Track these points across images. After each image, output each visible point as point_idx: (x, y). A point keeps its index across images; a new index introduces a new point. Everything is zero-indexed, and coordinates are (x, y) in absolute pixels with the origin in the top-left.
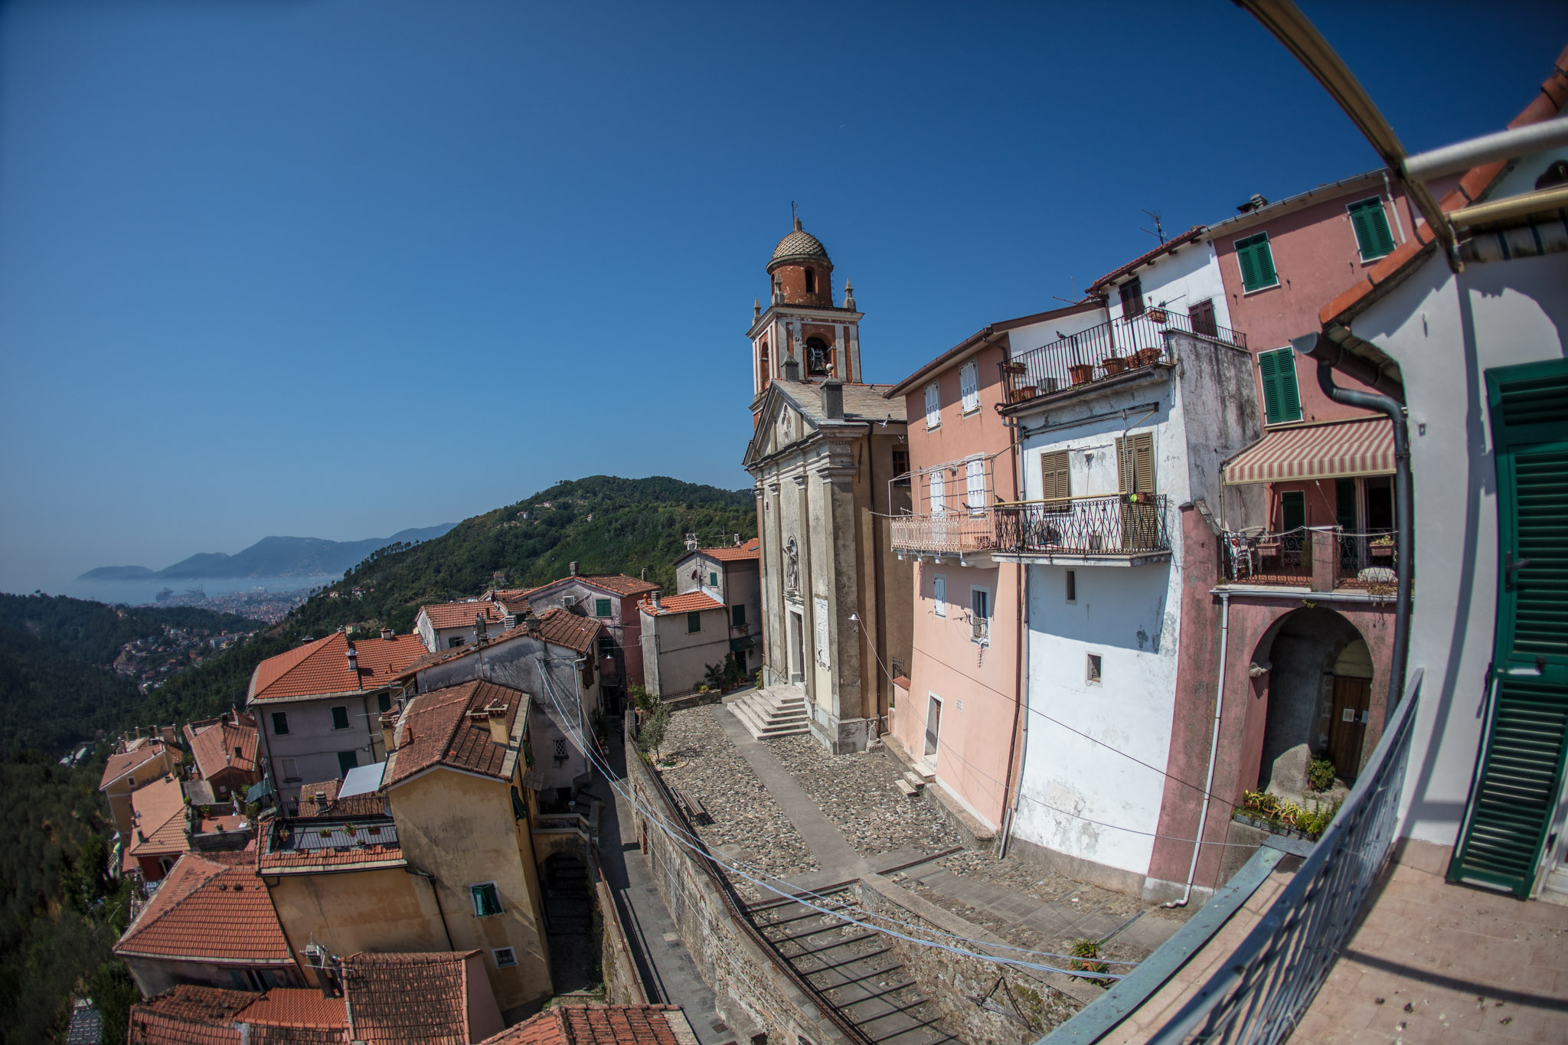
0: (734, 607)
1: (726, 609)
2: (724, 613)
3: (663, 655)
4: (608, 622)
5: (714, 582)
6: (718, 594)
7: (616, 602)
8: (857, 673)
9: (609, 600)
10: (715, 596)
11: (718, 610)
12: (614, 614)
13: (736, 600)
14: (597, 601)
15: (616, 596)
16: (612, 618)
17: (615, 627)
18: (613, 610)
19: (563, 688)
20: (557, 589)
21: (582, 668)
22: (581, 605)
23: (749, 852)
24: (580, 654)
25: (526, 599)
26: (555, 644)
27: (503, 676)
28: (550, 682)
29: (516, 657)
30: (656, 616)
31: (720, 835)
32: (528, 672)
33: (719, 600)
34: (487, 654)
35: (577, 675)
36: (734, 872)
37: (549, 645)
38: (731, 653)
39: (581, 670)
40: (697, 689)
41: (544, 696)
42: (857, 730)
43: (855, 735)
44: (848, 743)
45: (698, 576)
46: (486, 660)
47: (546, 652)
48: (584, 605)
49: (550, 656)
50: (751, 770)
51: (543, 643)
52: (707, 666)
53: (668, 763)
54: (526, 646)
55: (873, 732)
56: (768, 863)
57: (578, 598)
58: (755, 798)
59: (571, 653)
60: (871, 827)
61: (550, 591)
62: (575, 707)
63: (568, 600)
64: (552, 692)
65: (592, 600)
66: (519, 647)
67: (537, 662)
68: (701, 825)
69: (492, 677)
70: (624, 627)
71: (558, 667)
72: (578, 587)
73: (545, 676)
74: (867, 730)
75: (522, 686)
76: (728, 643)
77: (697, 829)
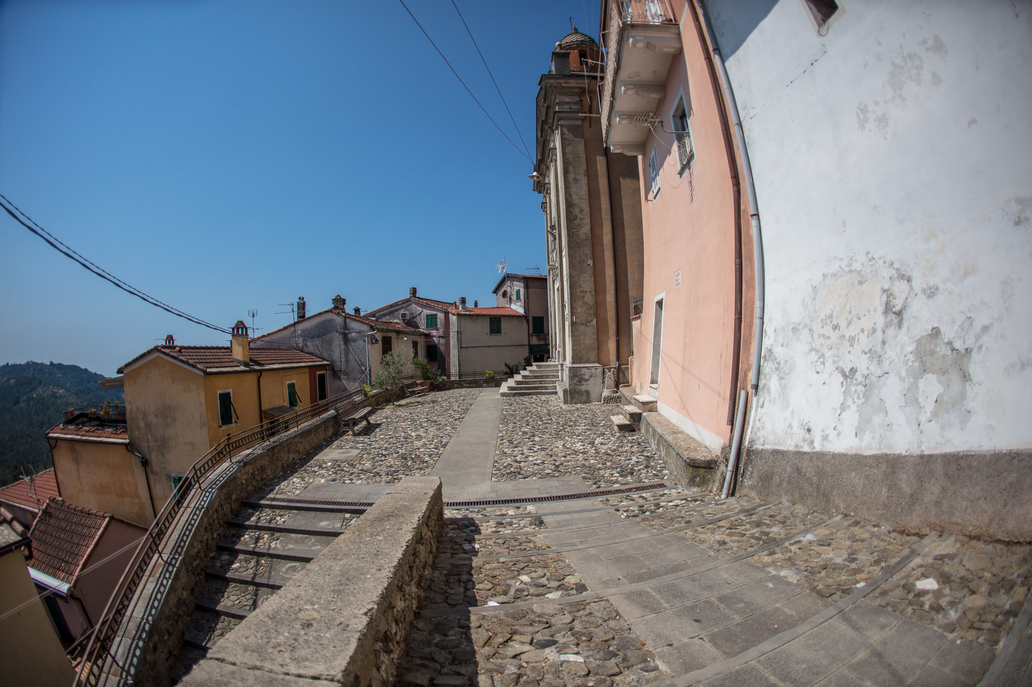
0: (534, 318)
1: (525, 317)
2: (525, 321)
3: (464, 350)
4: (434, 333)
5: (518, 298)
6: (520, 306)
7: (441, 316)
8: (592, 311)
9: (436, 315)
10: (518, 308)
11: (518, 317)
12: (439, 326)
13: (534, 313)
14: (427, 316)
15: (441, 311)
16: (437, 330)
17: (439, 337)
18: (438, 323)
19: (357, 358)
20: (398, 307)
21: (374, 341)
22: (415, 320)
23: (362, 457)
24: (372, 328)
25: (374, 316)
26: (353, 319)
27: (311, 346)
28: (347, 353)
29: (322, 330)
30: (458, 315)
31: (358, 443)
32: (330, 343)
33: (521, 311)
34: (300, 327)
35: (368, 347)
36: (316, 469)
37: (348, 320)
38: (530, 357)
39: (372, 343)
40: (483, 374)
41: (341, 364)
42: (591, 376)
43: (589, 382)
44: (580, 391)
45: (508, 296)
46: (299, 332)
47: (345, 326)
48: (417, 320)
49: (348, 330)
50: (467, 409)
51: (343, 318)
52: (506, 365)
53: (400, 406)
54: (330, 321)
55: (610, 381)
56: (365, 468)
57: (412, 314)
58: (440, 424)
59: (365, 328)
60: (543, 453)
61: (391, 309)
62: (365, 375)
63: (404, 315)
64: (347, 361)
65: (423, 315)
66: (324, 321)
67: (337, 335)
68: (355, 435)
69: (303, 347)
70: (446, 336)
71: (355, 340)
72: (413, 305)
73: (343, 347)
74: (604, 378)
75: (325, 355)
76: (527, 349)
77: (345, 437)
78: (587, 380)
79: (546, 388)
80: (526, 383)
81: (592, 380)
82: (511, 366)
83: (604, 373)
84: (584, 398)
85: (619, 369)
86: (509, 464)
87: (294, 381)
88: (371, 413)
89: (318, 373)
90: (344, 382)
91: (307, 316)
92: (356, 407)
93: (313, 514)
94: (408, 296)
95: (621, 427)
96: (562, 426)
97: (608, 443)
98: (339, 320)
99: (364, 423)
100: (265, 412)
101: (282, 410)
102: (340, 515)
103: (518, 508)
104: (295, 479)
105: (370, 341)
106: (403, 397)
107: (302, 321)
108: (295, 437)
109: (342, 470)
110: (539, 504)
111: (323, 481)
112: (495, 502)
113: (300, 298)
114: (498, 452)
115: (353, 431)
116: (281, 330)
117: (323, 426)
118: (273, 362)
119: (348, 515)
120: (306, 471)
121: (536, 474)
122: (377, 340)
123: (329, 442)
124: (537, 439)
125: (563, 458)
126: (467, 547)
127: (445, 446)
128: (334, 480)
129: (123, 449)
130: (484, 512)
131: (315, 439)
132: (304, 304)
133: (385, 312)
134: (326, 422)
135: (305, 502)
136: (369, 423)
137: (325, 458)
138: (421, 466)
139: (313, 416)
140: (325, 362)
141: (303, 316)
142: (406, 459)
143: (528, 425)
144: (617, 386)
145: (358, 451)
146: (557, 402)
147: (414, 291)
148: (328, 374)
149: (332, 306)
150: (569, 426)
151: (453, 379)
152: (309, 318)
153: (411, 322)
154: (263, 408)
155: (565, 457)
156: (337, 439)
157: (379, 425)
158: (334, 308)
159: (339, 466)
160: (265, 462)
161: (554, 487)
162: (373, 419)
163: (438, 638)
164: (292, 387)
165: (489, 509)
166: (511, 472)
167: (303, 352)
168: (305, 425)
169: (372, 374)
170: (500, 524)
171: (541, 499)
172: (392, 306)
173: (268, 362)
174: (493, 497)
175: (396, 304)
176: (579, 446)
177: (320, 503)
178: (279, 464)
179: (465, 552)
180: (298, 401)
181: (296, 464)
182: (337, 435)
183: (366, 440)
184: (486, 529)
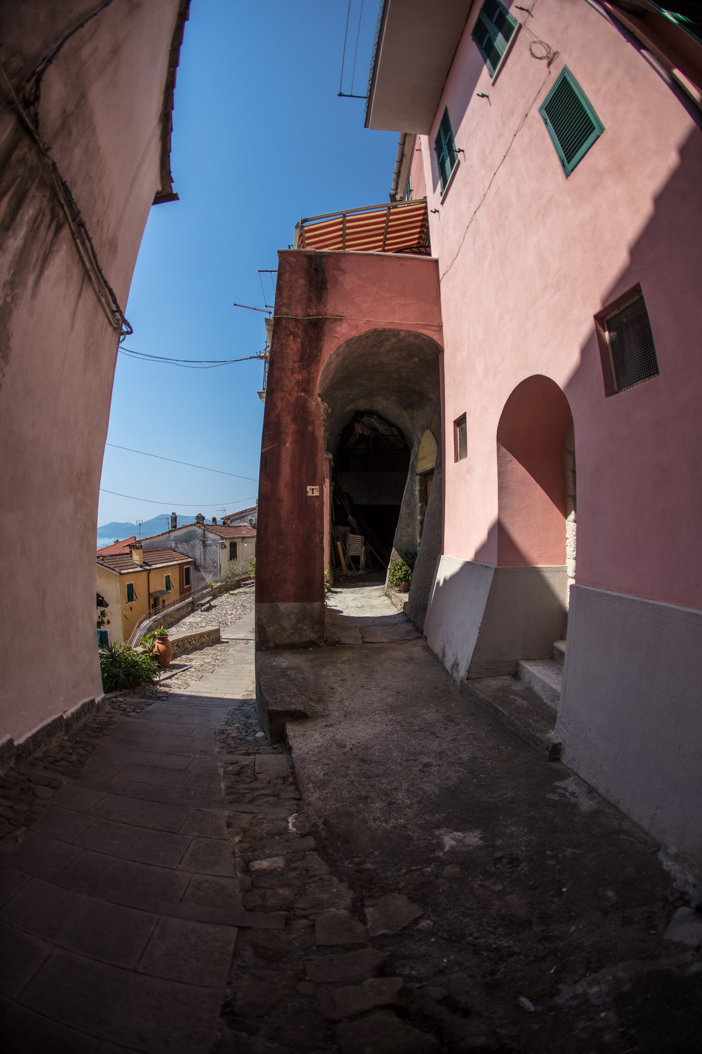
19: (211, 558)
20: (247, 513)
23: (202, 621)
24: (222, 538)
25: (229, 519)
26: (209, 532)
27: (180, 547)
28: (205, 554)
29: (188, 539)
31: (202, 615)
32: (193, 546)
34: (173, 534)
35: (220, 550)
36: (182, 625)
37: (206, 532)
39: (223, 549)
41: (200, 561)
46: (173, 538)
47: (204, 536)
49: (206, 538)
51: (202, 530)
53: (232, 594)
54: (194, 531)
56: (202, 625)
58: (246, 608)
59: (218, 538)
61: (242, 514)
62: (217, 570)
63: (251, 520)
64: (205, 560)
66: (190, 531)
67: (199, 541)
68: (202, 611)
69: (175, 548)
71: (210, 546)
73: (202, 550)
75: (190, 554)
87: (169, 574)
88: (212, 600)
89: (185, 567)
90: (203, 573)
91: (177, 527)
92: (204, 597)
99: (208, 605)
101: (161, 592)
105: (221, 547)
106: (239, 586)
107: (174, 530)
108: (173, 611)
113: (173, 514)
116: (160, 535)
117: (186, 606)
122: (225, 546)
123: (188, 614)
131: (182, 613)
132: (176, 518)
133: (237, 517)
134: (188, 604)
137: (187, 620)
138: (225, 626)
139: (180, 602)
140: (190, 560)
142: (220, 623)
152: (179, 529)
154: (150, 592)
156: (192, 613)
157: (215, 606)
158: (196, 523)
159: (192, 624)
162: (212, 603)
164: (168, 578)
167: (175, 551)
169: (222, 569)
173: (154, 563)
180: (172, 586)
183: (206, 614)
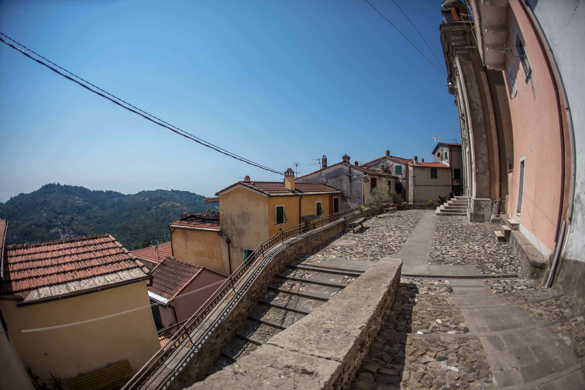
0: (455, 169)
1: (450, 169)
2: (450, 171)
3: (416, 187)
5: (446, 157)
6: (447, 162)
7: (404, 167)
8: (487, 166)
9: (401, 166)
10: (446, 163)
11: (447, 169)
12: (403, 173)
13: (455, 167)
14: (396, 167)
15: (404, 164)
16: (402, 175)
17: (403, 179)
18: (402, 171)
19: (356, 190)
20: (380, 161)
21: (366, 180)
22: (389, 169)
23: (357, 245)
24: (365, 173)
25: (366, 166)
26: (354, 168)
27: (330, 183)
28: (351, 187)
29: (337, 174)
30: (414, 167)
31: (356, 237)
32: (341, 181)
33: (448, 165)
34: (324, 172)
35: (363, 184)
36: (331, 250)
37: (351, 169)
38: (452, 193)
39: (366, 182)
40: (427, 201)
41: (347, 193)
42: (486, 206)
43: (484, 210)
44: (479, 215)
45: (441, 156)
46: (324, 175)
47: (350, 172)
48: (391, 169)
49: (351, 174)
50: (417, 222)
51: (349, 167)
52: (439, 197)
53: (380, 218)
54: (341, 169)
55: (495, 210)
56: (359, 252)
57: (387, 165)
58: (402, 229)
59: (361, 173)
60: (457, 250)
61: (376, 163)
62: (361, 199)
63: (383, 166)
64: (351, 191)
65: (394, 166)
66: (338, 169)
67: (346, 176)
68: (354, 232)
69: (326, 183)
70: (407, 178)
71: (355, 180)
72: (388, 161)
73: (348, 183)
74: (492, 208)
75: (338, 188)
76: (451, 187)
77: (348, 234)
78: (483, 208)
79: (461, 212)
80: (450, 208)
81: (486, 208)
82: (442, 197)
83: (492, 204)
84: (481, 219)
85: (500, 202)
86: (438, 255)
87: (320, 202)
88: (364, 221)
89: (334, 197)
90: (349, 203)
91: (328, 166)
92: (356, 217)
93: (327, 274)
94: (385, 155)
95: (500, 238)
96: (469, 235)
97: (491, 247)
98: (346, 168)
99: (360, 226)
100: (303, 218)
101: (312, 217)
102: (342, 276)
103: (440, 281)
104: (318, 255)
105: (364, 180)
106: (382, 212)
107: (325, 169)
108: (320, 232)
109: (346, 252)
110: (451, 280)
111: (334, 257)
112: (429, 276)
113: (323, 156)
114: (433, 248)
115: (353, 230)
116: (313, 174)
117: (337, 227)
118: (308, 191)
119: (346, 277)
120: (325, 251)
121: (452, 262)
122: (368, 180)
123: (339, 236)
124: (454, 242)
125: (467, 254)
126: (411, 300)
127: (404, 242)
128: (341, 257)
129: (217, 234)
130: (422, 282)
131: (332, 234)
132: (326, 159)
133: (372, 164)
134: (339, 224)
135: (323, 267)
136: (362, 226)
137: (337, 245)
138: (390, 252)
139: (330, 222)
140: (338, 192)
141: (326, 166)
142: (382, 248)
143: (450, 233)
144: (499, 213)
145: (355, 242)
146: (466, 220)
147: (388, 152)
148: (340, 198)
149: (342, 160)
150: (473, 235)
151: (410, 203)
152: (329, 167)
153: (387, 170)
154: (302, 216)
155: (469, 253)
156: (344, 234)
157: (368, 228)
158: (343, 162)
159: (344, 249)
160: (302, 244)
161: (461, 271)
162: (365, 224)
163: (387, 348)
164: (319, 204)
165: (425, 280)
166: (439, 260)
167: (325, 185)
168: (327, 226)
169: (365, 199)
170: (429, 289)
171: (453, 277)
172: (376, 161)
173: (306, 191)
174: (428, 273)
175: (378, 160)
176: (476, 248)
177: (332, 268)
178: (310, 246)
179: (409, 303)
180: (322, 212)
181: (319, 246)
182: (344, 232)
183: (361, 236)
184: (422, 291)
